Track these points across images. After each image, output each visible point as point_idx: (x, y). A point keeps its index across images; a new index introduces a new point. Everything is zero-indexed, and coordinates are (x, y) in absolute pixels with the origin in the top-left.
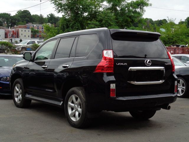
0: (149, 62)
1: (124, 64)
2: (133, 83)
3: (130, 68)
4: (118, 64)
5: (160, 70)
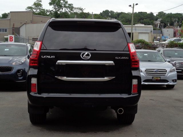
0: (88, 55)
1: (50, 57)
2: (60, 78)
3: (58, 61)
4: (43, 57)
5: (105, 65)
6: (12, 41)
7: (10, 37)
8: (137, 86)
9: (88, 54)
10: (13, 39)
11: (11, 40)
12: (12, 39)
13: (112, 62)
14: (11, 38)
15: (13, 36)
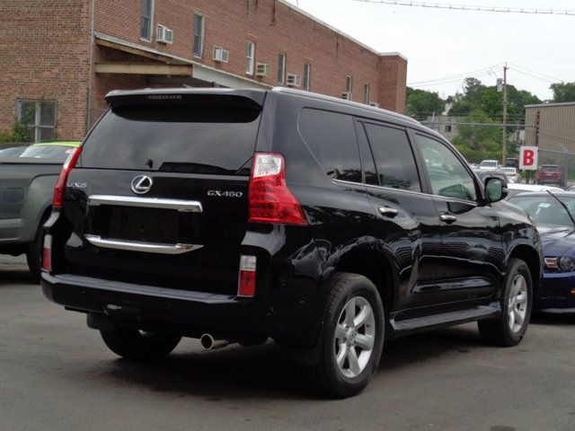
0: (146, 183)
1: (80, 185)
4: (70, 184)
5: (176, 210)
6: (531, 163)
7: (526, 152)
8: (254, 275)
9: (147, 180)
10: (535, 157)
11: (528, 161)
12: (531, 157)
13: (197, 203)
14: (529, 154)
15: (535, 149)
